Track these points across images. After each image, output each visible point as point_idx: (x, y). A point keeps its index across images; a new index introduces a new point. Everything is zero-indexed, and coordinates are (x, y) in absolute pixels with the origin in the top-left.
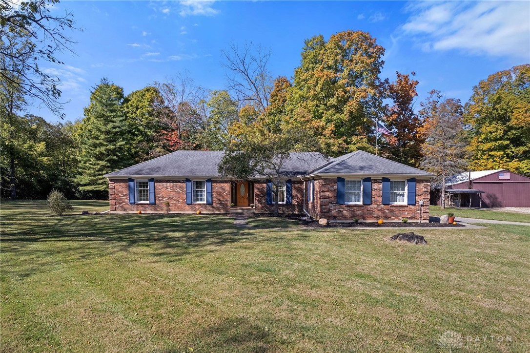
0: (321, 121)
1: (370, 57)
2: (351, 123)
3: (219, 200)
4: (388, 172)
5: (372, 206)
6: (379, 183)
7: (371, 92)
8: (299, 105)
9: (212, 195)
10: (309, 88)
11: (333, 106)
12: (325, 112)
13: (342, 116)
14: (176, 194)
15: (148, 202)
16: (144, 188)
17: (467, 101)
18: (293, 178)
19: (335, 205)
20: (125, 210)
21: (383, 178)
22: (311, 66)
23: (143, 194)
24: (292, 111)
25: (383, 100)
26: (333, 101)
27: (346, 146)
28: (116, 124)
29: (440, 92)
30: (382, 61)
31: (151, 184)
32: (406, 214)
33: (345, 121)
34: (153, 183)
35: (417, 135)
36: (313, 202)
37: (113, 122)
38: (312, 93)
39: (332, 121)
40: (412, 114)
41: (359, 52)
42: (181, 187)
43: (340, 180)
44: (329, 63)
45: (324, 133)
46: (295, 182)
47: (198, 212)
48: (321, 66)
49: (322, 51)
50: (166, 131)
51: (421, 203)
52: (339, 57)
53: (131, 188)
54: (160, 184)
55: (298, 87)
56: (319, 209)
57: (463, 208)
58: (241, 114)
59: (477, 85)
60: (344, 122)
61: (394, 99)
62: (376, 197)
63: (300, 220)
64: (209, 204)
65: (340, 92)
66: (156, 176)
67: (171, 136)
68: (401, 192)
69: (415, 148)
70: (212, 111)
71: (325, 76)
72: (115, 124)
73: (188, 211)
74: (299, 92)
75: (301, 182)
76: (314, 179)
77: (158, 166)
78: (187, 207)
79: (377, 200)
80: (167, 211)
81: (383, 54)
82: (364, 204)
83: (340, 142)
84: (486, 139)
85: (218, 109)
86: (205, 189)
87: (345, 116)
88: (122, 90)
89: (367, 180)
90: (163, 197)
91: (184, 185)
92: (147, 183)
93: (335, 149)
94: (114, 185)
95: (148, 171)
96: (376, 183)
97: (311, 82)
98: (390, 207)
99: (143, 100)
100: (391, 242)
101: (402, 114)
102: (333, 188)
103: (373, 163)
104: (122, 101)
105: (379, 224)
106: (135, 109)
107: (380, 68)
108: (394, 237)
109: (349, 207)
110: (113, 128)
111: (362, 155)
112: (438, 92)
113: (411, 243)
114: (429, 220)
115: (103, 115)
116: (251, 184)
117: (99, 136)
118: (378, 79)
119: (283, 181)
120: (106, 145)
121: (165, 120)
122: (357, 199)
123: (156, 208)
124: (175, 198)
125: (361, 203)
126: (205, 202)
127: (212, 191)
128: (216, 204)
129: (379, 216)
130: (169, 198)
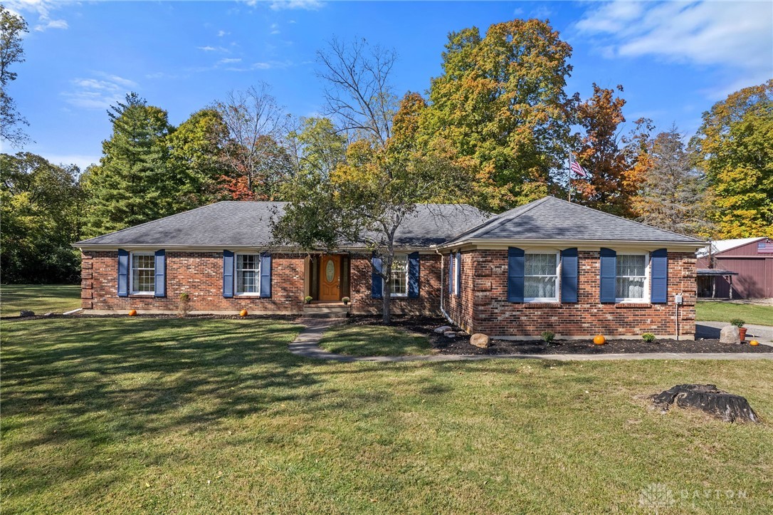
0: (472, 158)
1: (551, 58)
2: (520, 162)
3: (285, 289)
4: (611, 238)
5: (579, 306)
6: (593, 258)
7: (553, 111)
8: (437, 134)
9: (271, 280)
10: (454, 107)
11: (493, 135)
12: (479, 144)
13: (507, 151)
14: (204, 279)
15: (153, 293)
16: (146, 266)
17: (694, 134)
18: (422, 251)
19: (503, 303)
20: (110, 308)
21: (602, 248)
22: (457, 73)
23: (146, 279)
24: (426, 143)
25: (570, 126)
26: (492, 127)
27: (513, 198)
28: (148, 165)
29: (651, 121)
30: (569, 66)
31: (160, 260)
32: (649, 321)
33: (513, 159)
34: (163, 257)
35: (625, 183)
36: (459, 296)
37: (143, 161)
38: (458, 114)
39: (492, 159)
40: (616, 150)
41: (534, 51)
42: (215, 265)
43: (515, 252)
44: (487, 67)
45: (477, 176)
46: (425, 257)
47: (242, 313)
48: (473, 73)
49: (475, 51)
50: (228, 176)
51: (678, 299)
52: (502, 58)
53: (123, 265)
54: (176, 259)
55: (436, 107)
56: (471, 310)
57: (702, 300)
58: (349, 153)
59: (709, 110)
60: (509, 159)
61: (587, 127)
62: (588, 288)
63: (433, 333)
64: (267, 297)
65: (504, 113)
66: (169, 244)
67: (235, 185)
68: (637, 278)
69: (622, 203)
70: (307, 149)
71: (480, 85)
72: (145, 164)
73: (225, 309)
74: (438, 113)
75: (436, 257)
76: (461, 250)
77: (177, 227)
78: (225, 303)
79: (588, 295)
80: (185, 310)
81: (569, 56)
82: (564, 301)
83: (503, 192)
84: (726, 190)
85: (315, 146)
86: (259, 270)
87: (511, 150)
88: (165, 114)
89: (570, 252)
90: (180, 285)
91: (220, 261)
92: (152, 258)
93: (495, 203)
94: (90, 261)
95: (158, 235)
96: (588, 258)
97: (457, 97)
98: (617, 308)
99: (195, 130)
100: (658, 412)
101: (600, 150)
102: (499, 269)
103: (578, 219)
104: (165, 131)
105: (596, 345)
106: (182, 143)
107: (566, 77)
108: (665, 398)
109: (534, 308)
110: (142, 171)
111: (554, 205)
112: (649, 122)
113: (717, 417)
114: (695, 335)
115: (128, 150)
116: (346, 260)
117: (119, 184)
118: (563, 93)
119: (404, 255)
120: (128, 198)
121: (225, 158)
122: (548, 292)
123: (166, 304)
124: (202, 286)
125: (556, 299)
126: (258, 294)
127: (271, 274)
128: (277, 298)
129: (593, 326)
130: (192, 286)
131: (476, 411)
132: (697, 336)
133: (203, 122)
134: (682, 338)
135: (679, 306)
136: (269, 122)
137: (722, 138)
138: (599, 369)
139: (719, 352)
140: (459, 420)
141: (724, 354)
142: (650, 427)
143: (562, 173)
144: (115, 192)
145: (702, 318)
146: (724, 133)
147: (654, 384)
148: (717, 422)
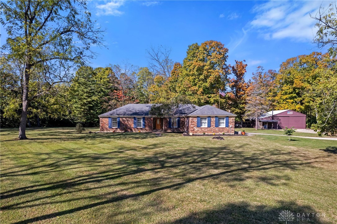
0: (196, 87)
2: (210, 88)
3: (148, 126)
4: (217, 114)
5: (211, 128)
8: (185, 78)
10: (190, 70)
11: (202, 79)
12: (198, 82)
14: (129, 124)
15: (117, 127)
16: (115, 121)
18: (181, 117)
19: (196, 127)
20: (107, 131)
21: (215, 116)
22: (191, 58)
23: (115, 124)
24: (182, 81)
25: (227, 75)
27: (208, 99)
29: (263, 67)
30: (227, 56)
32: (225, 131)
36: (188, 127)
37: (90, 87)
38: (192, 73)
39: (202, 87)
42: (131, 121)
44: (201, 58)
45: (197, 93)
48: (197, 59)
49: (197, 51)
50: (117, 91)
52: (205, 55)
54: (122, 119)
56: (190, 129)
58: (155, 80)
59: (282, 64)
60: (207, 87)
61: (234, 74)
63: (183, 134)
64: (144, 128)
65: (206, 73)
66: (121, 116)
67: (119, 93)
70: (139, 78)
71: (198, 64)
74: (186, 71)
75: (184, 118)
76: (189, 117)
78: (134, 129)
80: (126, 131)
81: (228, 52)
83: (205, 97)
84: (285, 93)
86: (142, 121)
87: (208, 84)
88: (92, 68)
90: (123, 125)
92: (117, 119)
94: (102, 120)
97: (192, 67)
98: (219, 128)
99: (104, 75)
102: (195, 121)
107: (226, 59)
109: (202, 128)
110: (90, 90)
116: (162, 119)
117: (83, 94)
118: (225, 64)
119: (176, 118)
122: (205, 125)
123: (120, 130)
124: (129, 126)
125: (207, 126)
126: (142, 127)
127: (145, 123)
128: (147, 128)
129: (214, 132)
130: (126, 125)
132: (235, 134)
135: (231, 127)
144: (82, 97)
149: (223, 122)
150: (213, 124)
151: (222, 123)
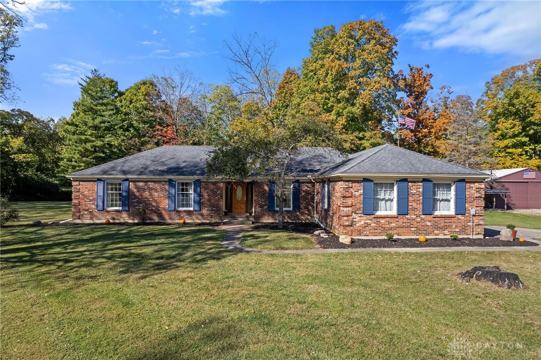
0: (330, 115)
1: (384, 47)
3: (210, 205)
4: (429, 172)
5: (409, 217)
6: (418, 185)
7: (385, 84)
8: (306, 98)
9: (200, 199)
10: (318, 79)
11: (344, 99)
12: (335, 105)
13: (354, 109)
14: (155, 199)
15: (120, 208)
17: (479, 97)
18: (301, 179)
19: (360, 215)
20: (91, 218)
21: (423, 179)
22: (320, 56)
24: (299, 105)
25: (397, 93)
26: (344, 93)
27: (358, 142)
28: (105, 119)
30: (396, 52)
32: (454, 227)
33: (358, 115)
35: (433, 131)
36: (329, 210)
37: (103, 116)
38: (321, 85)
39: (343, 115)
40: (427, 109)
41: (373, 42)
42: (162, 190)
44: (341, 52)
46: (303, 184)
47: (182, 222)
48: (332, 56)
49: (334, 40)
50: (161, 126)
51: (473, 212)
52: (351, 47)
54: (136, 185)
55: (306, 79)
56: (338, 220)
57: (488, 212)
58: (243, 110)
59: (490, 80)
60: (356, 115)
61: (407, 93)
63: (313, 235)
64: (197, 210)
65: (352, 84)
67: (166, 132)
70: (214, 107)
71: (337, 66)
73: (170, 219)
75: (311, 184)
76: (330, 180)
78: (169, 215)
79: (415, 209)
80: (143, 220)
81: (396, 45)
82: (398, 214)
83: (351, 138)
84: (502, 135)
85: (220, 104)
86: (193, 192)
87: (357, 109)
88: (117, 83)
89: (403, 180)
90: (139, 202)
91: (166, 187)
92: (120, 184)
93: (347, 146)
94: (78, 187)
96: (414, 185)
97: (322, 72)
98: (433, 218)
99: (138, 94)
100: (464, 283)
101: (416, 108)
102: (357, 193)
103: (407, 160)
104: (116, 95)
105: (420, 242)
106: (128, 103)
107: (394, 59)
108: (468, 275)
109: (380, 218)
110: (101, 123)
111: (391, 150)
112: (449, 88)
113: (500, 286)
114: (484, 235)
115: (92, 108)
116: (250, 185)
117: (86, 131)
118: (392, 70)
119: (290, 182)
120: (93, 141)
121: (160, 114)
122: (388, 208)
123: (129, 216)
124: (154, 204)
125: (394, 212)
126: (192, 209)
127: (200, 195)
128: (205, 211)
129: (418, 230)
130: (147, 204)
131: (353, 284)
132: (485, 235)
133: (143, 88)
134: (475, 237)
135: (473, 216)
136: (189, 89)
137: (499, 100)
138: (425, 257)
139: (499, 246)
140: (343, 289)
141: (502, 247)
142: (459, 292)
143: (391, 124)
144: (83, 137)
145: (487, 223)
146: (500, 96)
147: (460, 266)
148: (500, 289)
149: (445, 197)
150: (414, 205)
151: (443, 200)
